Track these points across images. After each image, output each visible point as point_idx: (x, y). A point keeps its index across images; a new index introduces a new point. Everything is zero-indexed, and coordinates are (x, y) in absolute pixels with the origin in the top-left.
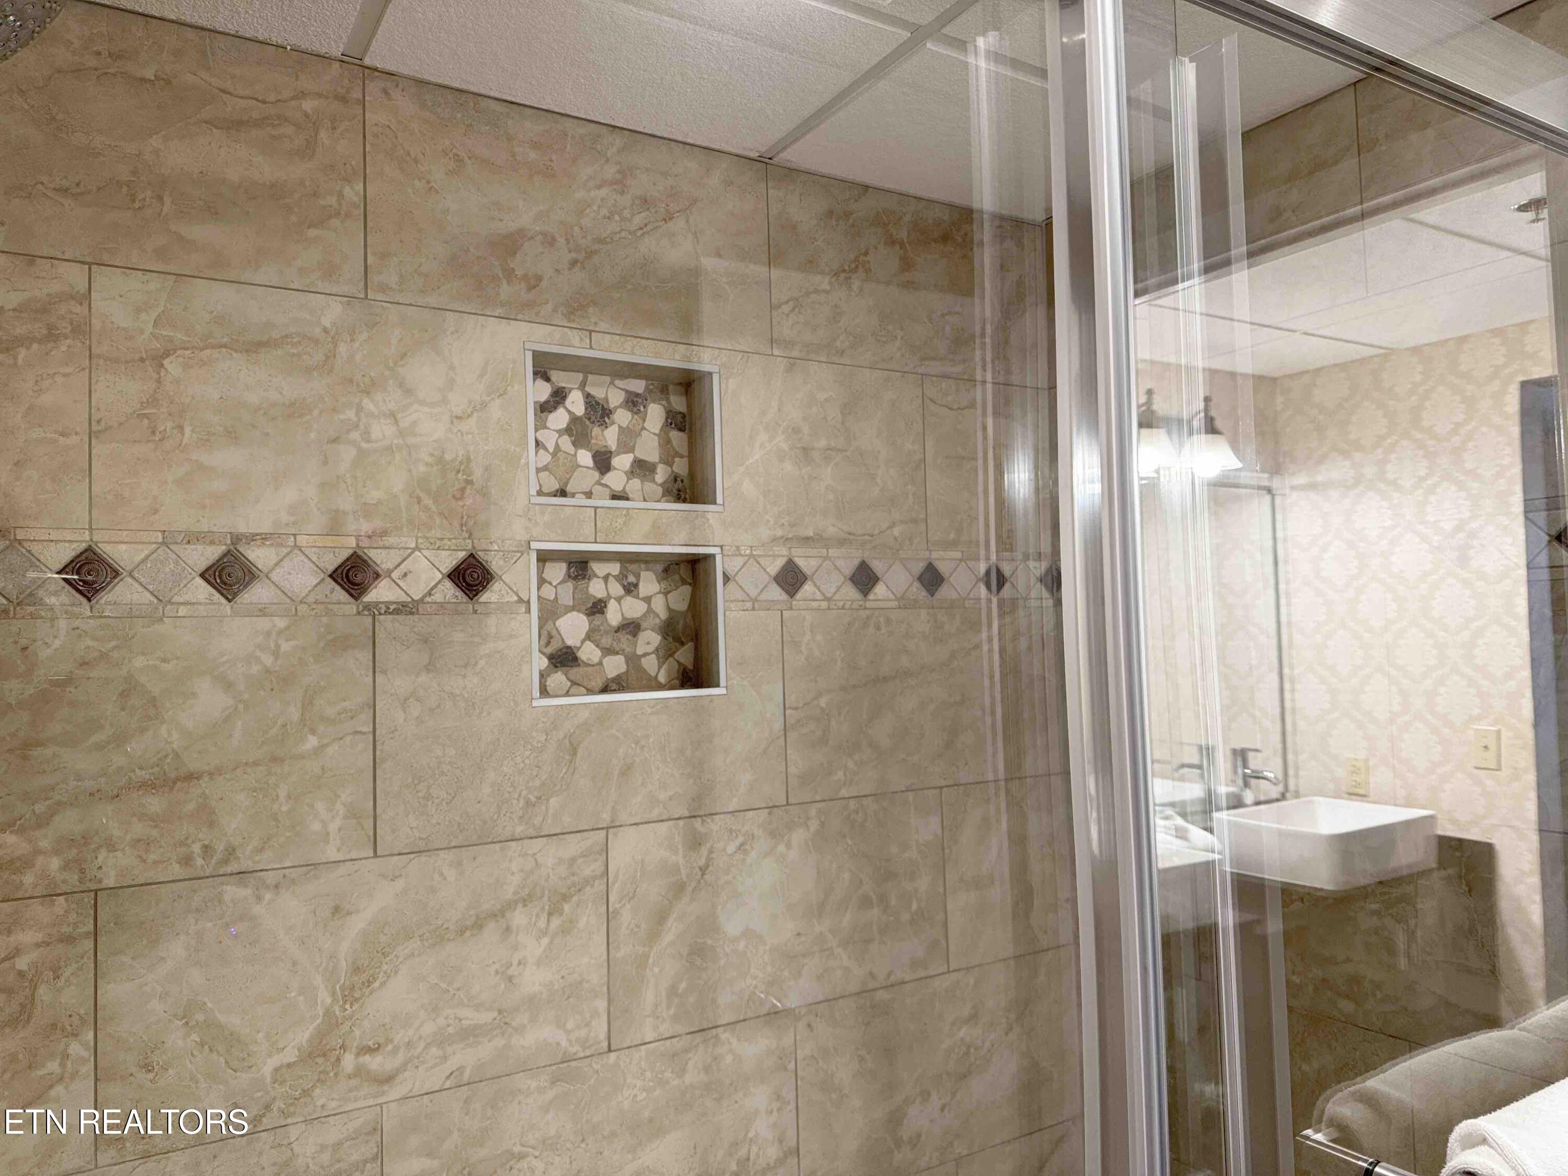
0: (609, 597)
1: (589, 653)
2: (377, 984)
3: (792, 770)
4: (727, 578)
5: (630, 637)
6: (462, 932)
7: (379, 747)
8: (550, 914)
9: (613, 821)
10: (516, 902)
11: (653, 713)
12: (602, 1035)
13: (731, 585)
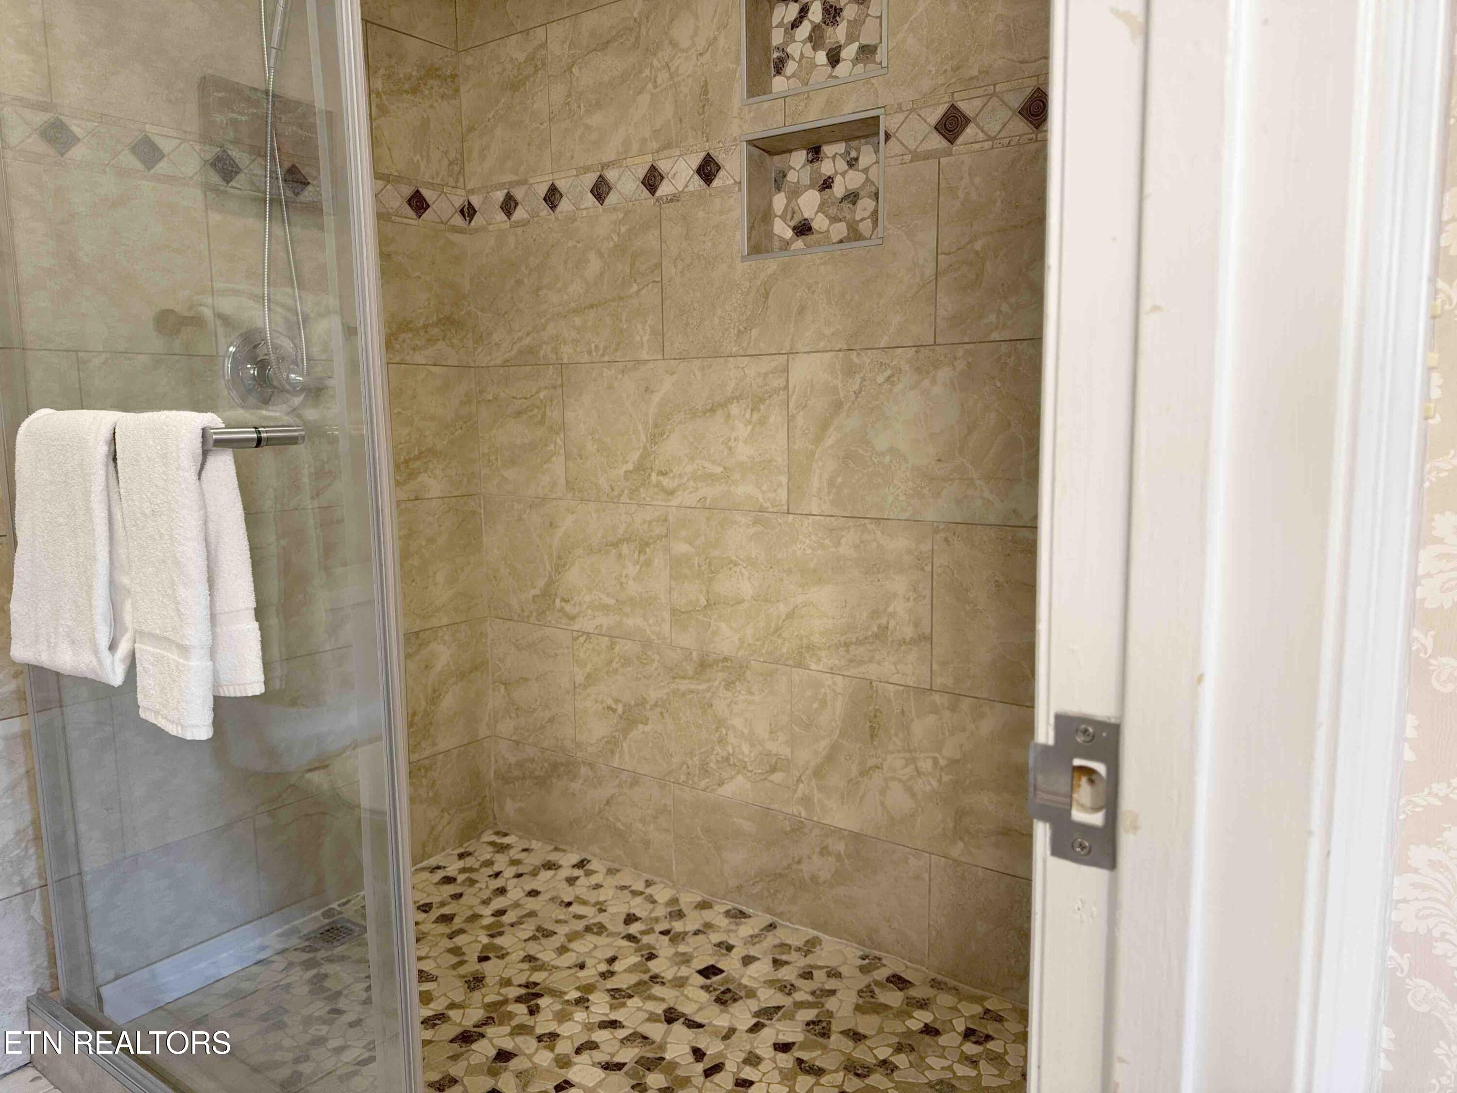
0: (836, 173)
1: (820, 223)
2: (665, 436)
3: (941, 312)
4: (888, 137)
5: (851, 206)
6: (705, 413)
7: (664, 291)
8: (752, 410)
9: (791, 349)
10: (733, 398)
11: (822, 264)
12: (784, 501)
13: (892, 142)
